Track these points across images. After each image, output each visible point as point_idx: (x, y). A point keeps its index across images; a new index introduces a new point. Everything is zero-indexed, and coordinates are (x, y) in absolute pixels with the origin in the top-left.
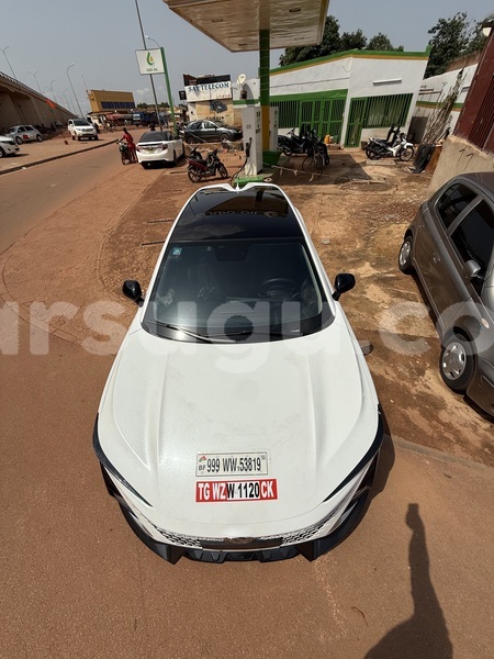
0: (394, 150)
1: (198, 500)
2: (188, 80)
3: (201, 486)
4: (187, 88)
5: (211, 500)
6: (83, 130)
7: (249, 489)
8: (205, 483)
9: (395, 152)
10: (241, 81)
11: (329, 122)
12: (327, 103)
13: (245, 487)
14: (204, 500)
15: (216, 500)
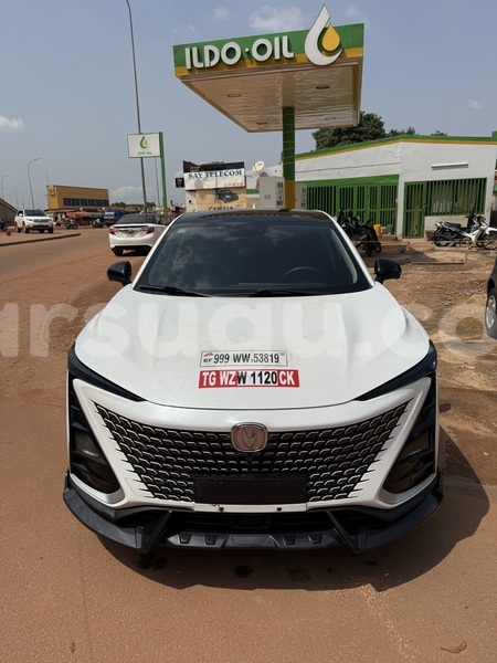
0: (473, 236)
1: (201, 386)
2: (188, 167)
3: (205, 374)
4: (186, 176)
5: (218, 385)
6: (36, 221)
7: (264, 377)
8: (210, 372)
9: (473, 238)
10: (259, 167)
11: (378, 210)
12: (373, 190)
13: (260, 375)
14: (208, 386)
15: (224, 386)
